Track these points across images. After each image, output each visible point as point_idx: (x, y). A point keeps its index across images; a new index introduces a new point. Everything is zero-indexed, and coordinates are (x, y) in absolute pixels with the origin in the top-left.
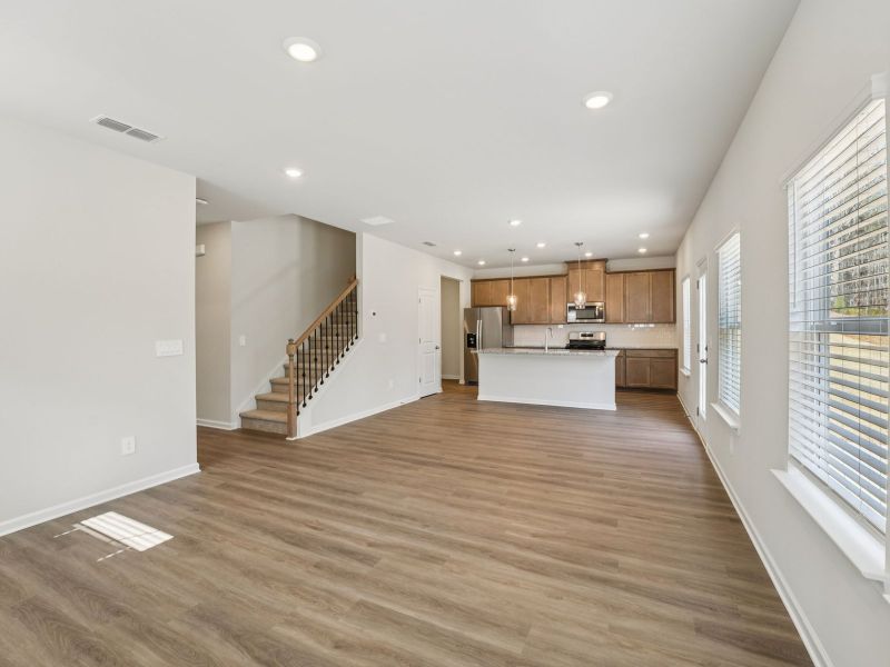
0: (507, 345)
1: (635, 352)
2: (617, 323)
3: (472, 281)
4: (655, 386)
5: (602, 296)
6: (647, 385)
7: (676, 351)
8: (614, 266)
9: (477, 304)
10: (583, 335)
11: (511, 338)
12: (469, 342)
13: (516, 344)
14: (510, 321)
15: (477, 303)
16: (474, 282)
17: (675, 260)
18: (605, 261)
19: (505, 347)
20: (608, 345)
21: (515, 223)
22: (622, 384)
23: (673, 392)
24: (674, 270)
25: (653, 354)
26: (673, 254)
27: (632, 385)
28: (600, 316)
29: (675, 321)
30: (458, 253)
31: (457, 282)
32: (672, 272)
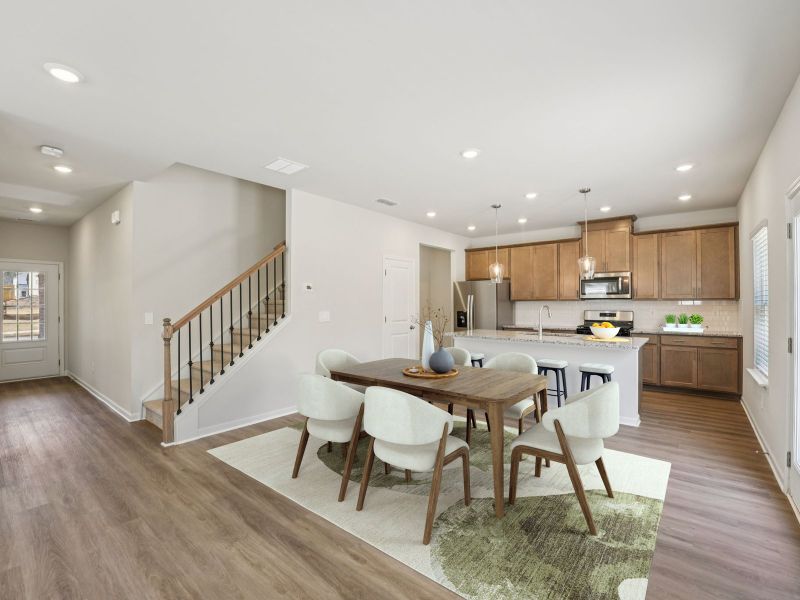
0: (505, 326)
1: (675, 339)
2: (648, 299)
3: (466, 251)
4: (705, 387)
5: (628, 264)
6: (692, 384)
7: (739, 339)
8: (643, 225)
9: (474, 278)
10: (602, 315)
11: (511, 317)
12: (459, 320)
13: (519, 323)
14: (508, 296)
15: (472, 276)
16: (470, 252)
17: (738, 213)
18: (632, 218)
19: (500, 328)
20: (637, 328)
21: (470, 154)
22: (654, 380)
23: (736, 397)
24: (735, 225)
25: (702, 343)
26: (734, 203)
27: (669, 383)
28: (625, 290)
29: (737, 297)
30: (431, 215)
31: (447, 253)
32: (732, 228)
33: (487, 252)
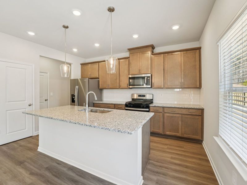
1: (171, 110)
2: (159, 88)
3: (82, 64)
4: (185, 136)
5: (150, 70)
6: (179, 134)
7: (202, 110)
10: (139, 96)
14: (98, 87)
18: (152, 47)
20: (155, 102)
22: (161, 131)
23: (199, 141)
24: (199, 49)
25: (184, 112)
27: (168, 133)
28: (148, 83)
29: (200, 87)
32: (198, 51)
33: (89, 65)
